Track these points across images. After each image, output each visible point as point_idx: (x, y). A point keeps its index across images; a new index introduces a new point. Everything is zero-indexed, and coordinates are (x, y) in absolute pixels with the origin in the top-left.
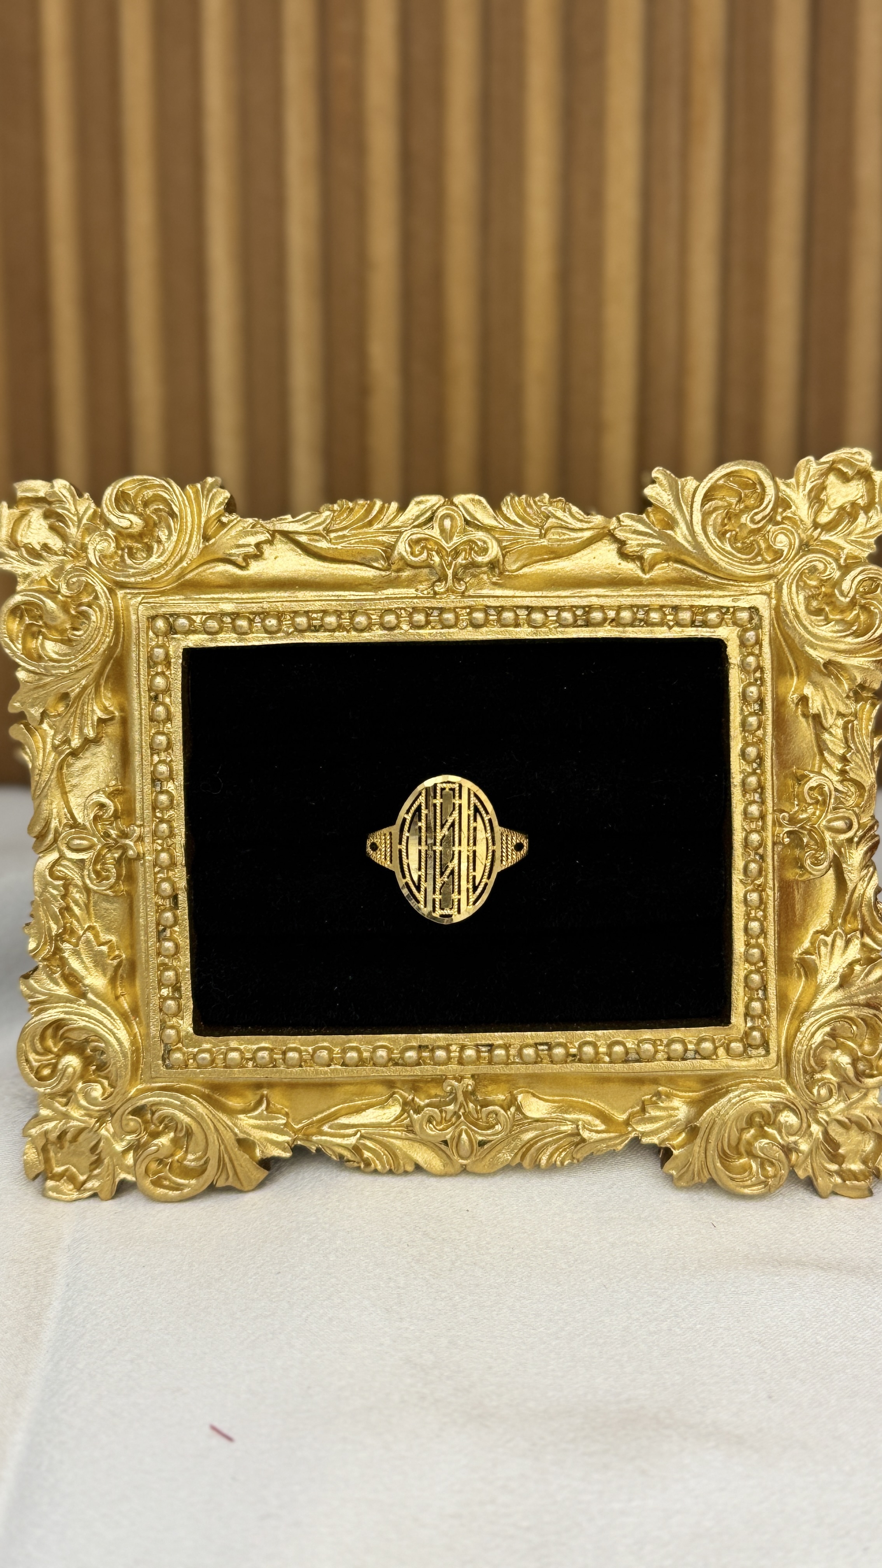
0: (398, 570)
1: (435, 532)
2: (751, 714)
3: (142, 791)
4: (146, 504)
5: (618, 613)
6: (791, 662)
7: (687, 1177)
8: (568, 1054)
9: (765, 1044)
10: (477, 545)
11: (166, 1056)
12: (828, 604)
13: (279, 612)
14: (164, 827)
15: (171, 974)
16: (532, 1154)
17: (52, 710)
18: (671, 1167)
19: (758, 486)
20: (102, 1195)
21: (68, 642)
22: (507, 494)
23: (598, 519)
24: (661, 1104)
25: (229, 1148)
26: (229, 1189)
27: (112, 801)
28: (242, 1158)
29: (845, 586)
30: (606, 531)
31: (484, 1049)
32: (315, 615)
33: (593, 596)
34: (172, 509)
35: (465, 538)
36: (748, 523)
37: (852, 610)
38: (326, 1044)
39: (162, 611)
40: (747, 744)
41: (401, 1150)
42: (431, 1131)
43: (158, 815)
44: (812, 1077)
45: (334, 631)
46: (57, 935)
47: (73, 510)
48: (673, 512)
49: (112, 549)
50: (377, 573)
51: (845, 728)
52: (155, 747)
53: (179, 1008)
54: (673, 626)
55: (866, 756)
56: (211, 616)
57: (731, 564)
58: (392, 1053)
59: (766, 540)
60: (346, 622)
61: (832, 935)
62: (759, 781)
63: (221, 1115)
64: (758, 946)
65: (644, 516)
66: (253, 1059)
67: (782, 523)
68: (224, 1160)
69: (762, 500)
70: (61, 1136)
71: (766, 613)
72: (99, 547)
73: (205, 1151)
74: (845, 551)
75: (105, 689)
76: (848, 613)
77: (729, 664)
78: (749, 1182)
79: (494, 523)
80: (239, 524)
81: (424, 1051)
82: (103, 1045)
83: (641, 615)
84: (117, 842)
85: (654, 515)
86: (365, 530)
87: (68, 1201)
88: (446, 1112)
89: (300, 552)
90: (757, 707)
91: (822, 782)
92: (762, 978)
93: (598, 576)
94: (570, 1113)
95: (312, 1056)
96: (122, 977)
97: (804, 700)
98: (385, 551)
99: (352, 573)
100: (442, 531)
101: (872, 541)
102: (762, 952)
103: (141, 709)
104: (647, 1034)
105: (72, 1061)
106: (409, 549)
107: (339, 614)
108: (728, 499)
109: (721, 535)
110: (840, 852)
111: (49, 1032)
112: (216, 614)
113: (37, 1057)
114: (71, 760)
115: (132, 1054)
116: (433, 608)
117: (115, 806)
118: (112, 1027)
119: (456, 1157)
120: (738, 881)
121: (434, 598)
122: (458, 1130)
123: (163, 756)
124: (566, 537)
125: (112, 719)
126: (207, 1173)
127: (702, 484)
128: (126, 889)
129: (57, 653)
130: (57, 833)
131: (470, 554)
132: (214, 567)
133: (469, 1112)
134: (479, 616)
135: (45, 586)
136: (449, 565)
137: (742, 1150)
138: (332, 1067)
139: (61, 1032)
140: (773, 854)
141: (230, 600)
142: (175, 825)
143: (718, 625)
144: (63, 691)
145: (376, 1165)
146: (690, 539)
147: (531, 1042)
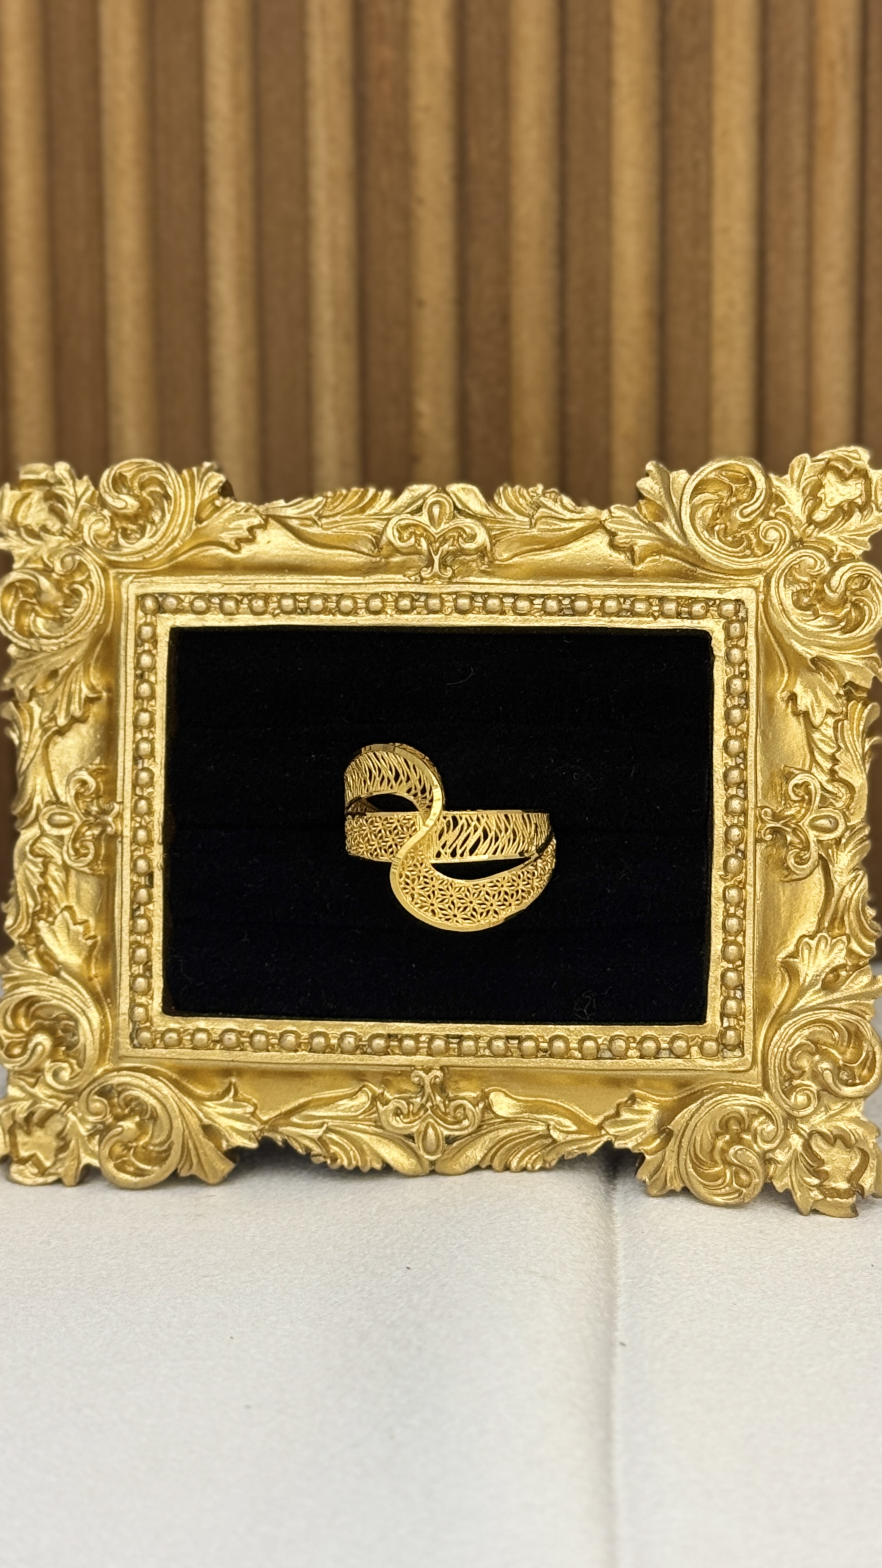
0: (387, 557)
1: (424, 518)
2: (734, 707)
3: (124, 769)
4: (142, 487)
5: (603, 603)
6: (782, 658)
7: (660, 1183)
8: (538, 1049)
9: (740, 1045)
10: (465, 532)
11: (134, 1036)
12: (820, 601)
13: (266, 594)
14: (143, 804)
15: (141, 953)
16: (502, 1154)
17: (41, 687)
18: (643, 1174)
19: (750, 482)
20: (65, 1180)
21: (61, 621)
22: (501, 484)
23: (590, 510)
24: (636, 1107)
25: (193, 1134)
26: (193, 1180)
27: (95, 779)
28: (207, 1145)
29: (835, 581)
30: (598, 522)
31: (452, 1040)
32: (302, 598)
33: (580, 587)
34: (166, 492)
35: (452, 524)
36: (738, 515)
37: (843, 608)
38: (294, 1029)
39: (151, 589)
40: (730, 737)
41: (368, 1145)
42: (398, 1123)
43: (138, 791)
44: (791, 1084)
45: (318, 613)
46: (35, 913)
47: (72, 491)
48: (663, 504)
49: (107, 528)
50: (369, 558)
51: (835, 729)
52: (139, 724)
53: (149, 987)
54: (658, 617)
55: (856, 756)
56: (200, 596)
57: (718, 557)
58: (360, 1040)
59: (757, 535)
60: (332, 605)
61: (816, 939)
62: (741, 774)
63: (186, 1099)
64: (734, 943)
65: (635, 508)
66: (220, 1041)
67: (775, 518)
68: (188, 1147)
69: (754, 494)
70: (28, 1119)
71: (752, 607)
72: (95, 527)
73: (169, 1136)
74: (839, 548)
75: (95, 668)
76: (840, 610)
77: (714, 656)
78: (723, 1190)
79: (485, 512)
80: (232, 507)
81: (393, 1041)
82: (72, 1023)
83: (627, 606)
84: (96, 818)
85: (647, 508)
86: (356, 516)
87: (31, 1186)
88: (413, 1104)
89: (293, 537)
90: (743, 701)
91: (809, 779)
92: (739, 977)
93: (589, 567)
94: (541, 1113)
95: (279, 1040)
96: (97, 959)
97: (793, 697)
98: (375, 537)
99: (342, 558)
100: (431, 517)
101: (867, 539)
102: (740, 950)
103: (126, 686)
104: (619, 1030)
105: (43, 1040)
106: (396, 534)
107: (326, 597)
108: (720, 493)
109: (710, 529)
110: (828, 855)
111: (22, 1010)
112: (204, 594)
113: (9, 1034)
114: (58, 739)
115: (101, 1033)
116: (420, 594)
117: (97, 783)
118: (82, 1005)
119: (421, 1152)
120: (718, 877)
121: (421, 583)
122: (424, 1124)
123: (145, 733)
124: (557, 527)
125: (98, 699)
126: (170, 1159)
127: (693, 477)
128: (104, 868)
129: (48, 630)
130: (39, 809)
131: (458, 540)
132: (207, 550)
133: (438, 1106)
134: (464, 602)
135: (40, 566)
136: (436, 552)
137: (717, 1157)
138: (299, 1053)
139: (33, 1009)
140: (755, 851)
141: (219, 582)
142: (154, 803)
143: (704, 617)
144: (52, 668)
145: (342, 1160)
146: (679, 532)
147: (502, 1034)
